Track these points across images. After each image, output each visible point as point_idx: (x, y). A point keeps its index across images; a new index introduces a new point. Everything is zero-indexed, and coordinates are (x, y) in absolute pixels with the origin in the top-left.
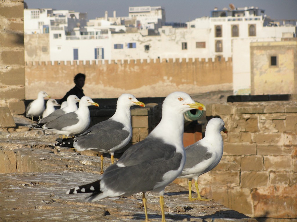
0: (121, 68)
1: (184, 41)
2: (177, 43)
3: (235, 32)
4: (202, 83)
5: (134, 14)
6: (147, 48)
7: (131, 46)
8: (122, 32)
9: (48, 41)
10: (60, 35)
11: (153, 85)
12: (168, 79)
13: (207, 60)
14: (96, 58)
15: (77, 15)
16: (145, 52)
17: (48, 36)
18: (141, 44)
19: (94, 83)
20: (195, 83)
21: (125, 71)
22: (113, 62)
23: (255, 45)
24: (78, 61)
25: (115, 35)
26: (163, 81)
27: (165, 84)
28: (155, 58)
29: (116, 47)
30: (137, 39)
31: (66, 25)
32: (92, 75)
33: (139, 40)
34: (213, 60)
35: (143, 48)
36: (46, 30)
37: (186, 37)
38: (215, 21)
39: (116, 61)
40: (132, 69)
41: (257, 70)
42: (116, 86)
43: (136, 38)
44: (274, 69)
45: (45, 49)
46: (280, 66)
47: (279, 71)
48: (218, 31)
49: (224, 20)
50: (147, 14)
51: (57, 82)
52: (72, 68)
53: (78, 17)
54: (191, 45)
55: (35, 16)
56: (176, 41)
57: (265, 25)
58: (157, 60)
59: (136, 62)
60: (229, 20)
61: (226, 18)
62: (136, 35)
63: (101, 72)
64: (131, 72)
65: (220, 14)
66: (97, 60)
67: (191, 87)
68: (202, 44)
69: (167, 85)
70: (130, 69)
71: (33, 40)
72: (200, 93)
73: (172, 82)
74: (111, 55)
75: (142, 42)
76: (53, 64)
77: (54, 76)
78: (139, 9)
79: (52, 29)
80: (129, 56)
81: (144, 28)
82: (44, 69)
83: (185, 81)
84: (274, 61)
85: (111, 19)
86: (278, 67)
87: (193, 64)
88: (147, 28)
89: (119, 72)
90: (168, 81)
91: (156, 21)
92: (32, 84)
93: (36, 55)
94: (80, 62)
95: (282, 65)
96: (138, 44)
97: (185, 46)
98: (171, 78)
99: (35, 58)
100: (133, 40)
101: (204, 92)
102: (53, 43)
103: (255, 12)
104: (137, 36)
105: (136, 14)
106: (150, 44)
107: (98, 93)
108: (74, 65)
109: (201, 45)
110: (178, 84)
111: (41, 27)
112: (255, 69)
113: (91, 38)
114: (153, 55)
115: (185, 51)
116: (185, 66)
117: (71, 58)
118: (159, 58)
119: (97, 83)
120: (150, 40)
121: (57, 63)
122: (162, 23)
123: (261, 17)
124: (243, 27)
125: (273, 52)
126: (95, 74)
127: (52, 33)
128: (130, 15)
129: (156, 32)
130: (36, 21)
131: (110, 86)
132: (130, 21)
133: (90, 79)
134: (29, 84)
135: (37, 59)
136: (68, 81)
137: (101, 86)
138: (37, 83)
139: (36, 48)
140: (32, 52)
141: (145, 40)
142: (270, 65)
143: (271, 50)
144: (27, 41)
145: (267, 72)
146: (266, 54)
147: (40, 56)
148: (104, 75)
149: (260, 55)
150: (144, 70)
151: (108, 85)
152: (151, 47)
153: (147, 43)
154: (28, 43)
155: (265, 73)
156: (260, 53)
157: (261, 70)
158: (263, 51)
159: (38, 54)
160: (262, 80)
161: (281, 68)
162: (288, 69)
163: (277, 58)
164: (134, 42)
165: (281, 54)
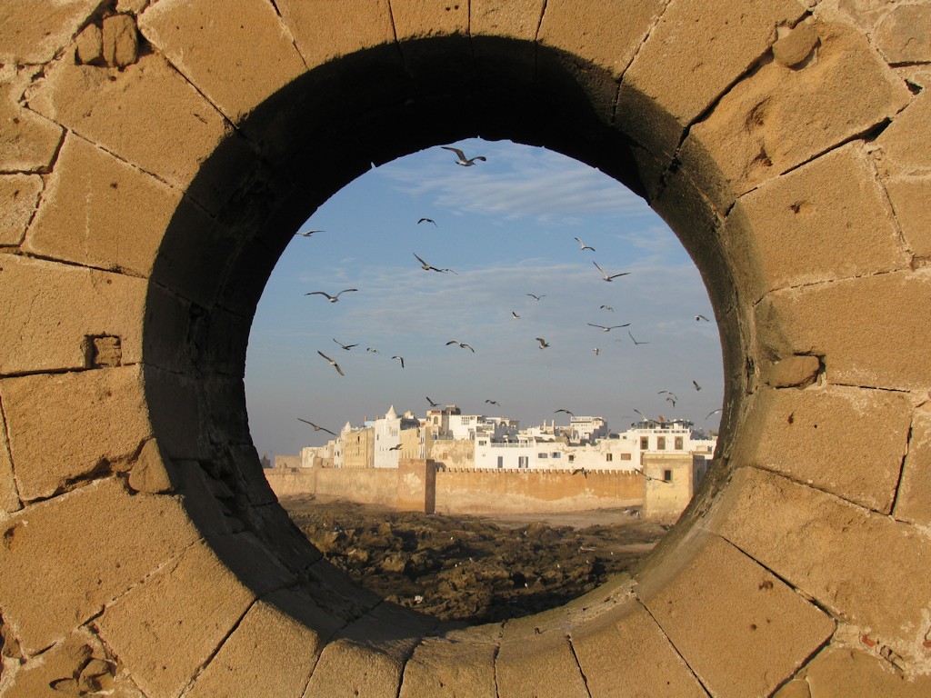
0: (542, 478)
1: (610, 452)
2: (602, 454)
3: (661, 444)
4: (625, 496)
5: (575, 424)
6: (571, 458)
7: (555, 455)
8: (551, 440)
9: (474, 448)
10: (486, 442)
11: (575, 497)
12: (590, 491)
14: (520, 466)
15: (507, 422)
16: (569, 462)
17: (473, 443)
18: (565, 454)
19: (515, 492)
20: (617, 496)
22: (536, 472)
23: (648, 457)
24: (501, 469)
25: (540, 443)
26: (585, 493)
27: (587, 496)
29: (541, 456)
31: (493, 432)
32: (514, 484)
33: (563, 450)
34: (637, 473)
35: (568, 459)
36: (473, 436)
37: (611, 448)
38: (641, 432)
39: (539, 471)
40: (554, 479)
41: (650, 484)
42: (537, 497)
43: (560, 448)
44: (668, 485)
45: (470, 456)
46: (674, 481)
47: (673, 487)
48: (644, 443)
49: (650, 432)
50: (587, 424)
51: (479, 490)
52: (495, 476)
53: (508, 425)
54: (616, 457)
55: (465, 422)
56: (601, 452)
57: (691, 438)
59: (558, 472)
60: (655, 432)
61: (653, 430)
62: (560, 445)
63: (522, 482)
64: (553, 481)
65: (647, 425)
66: (520, 469)
69: (589, 497)
70: (552, 479)
71: (459, 446)
73: (593, 494)
74: (535, 464)
75: (567, 452)
76: (476, 471)
77: (477, 484)
78: (581, 419)
79: (478, 436)
80: (553, 465)
82: (467, 476)
83: (608, 493)
84: (668, 476)
85: (545, 427)
86: (672, 483)
87: (616, 476)
89: (540, 481)
90: (590, 493)
91: (592, 431)
93: (460, 462)
94: (503, 469)
95: (676, 480)
96: (562, 453)
97: (610, 457)
99: (459, 464)
100: (558, 449)
102: (478, 450)
103: (684, 424)
104: (562, 445)
105: (577, 424)
106: (574, 454)
107: (519, 503)
108: (496, 473)
109: (627, 457)
110: (600, 497)
111: (469, 434)
113: (518, 446)
114: (577, 465)
115: (609, 462)
116: (608, 478)
117: (495, 466)
119: (518, 493)
120: (575, 450)
121: (480, 470)
122: (599, 434)
123: (688, 430)
124: (670, 438)
125: (667, 466)
126: (517, 483)
127: (477, 439)
130: (466, 427)
131: (531, 497)
133: (511, 488)
134: (451, 491)
135: (461, 466)
136: (489, 490)
137: (522, 496)
138: (458, 490)
139: (461, 456)
140: (457, 459)
141: (569, 450)
142: (664, 480)
143: (665, 463)
144: (453, 447)
145: (660, 487)
146: (660, 468)
147: (465, 462)
148: (526, 485)
149: (654, 468)
150: (565, 480)
151: (529, 496)
152: (575, 457)
153: (571, 452)
154: (454, 449)
155: (658, 488)
156: (654, 466)
157: (654, 485)
158: (657, 464)
159: (463, 460)
160: (655, 495)
161: (675, 483)
162: (682, 485)
163: (671, 473)
164: (559, 451)
165: (676, 468)
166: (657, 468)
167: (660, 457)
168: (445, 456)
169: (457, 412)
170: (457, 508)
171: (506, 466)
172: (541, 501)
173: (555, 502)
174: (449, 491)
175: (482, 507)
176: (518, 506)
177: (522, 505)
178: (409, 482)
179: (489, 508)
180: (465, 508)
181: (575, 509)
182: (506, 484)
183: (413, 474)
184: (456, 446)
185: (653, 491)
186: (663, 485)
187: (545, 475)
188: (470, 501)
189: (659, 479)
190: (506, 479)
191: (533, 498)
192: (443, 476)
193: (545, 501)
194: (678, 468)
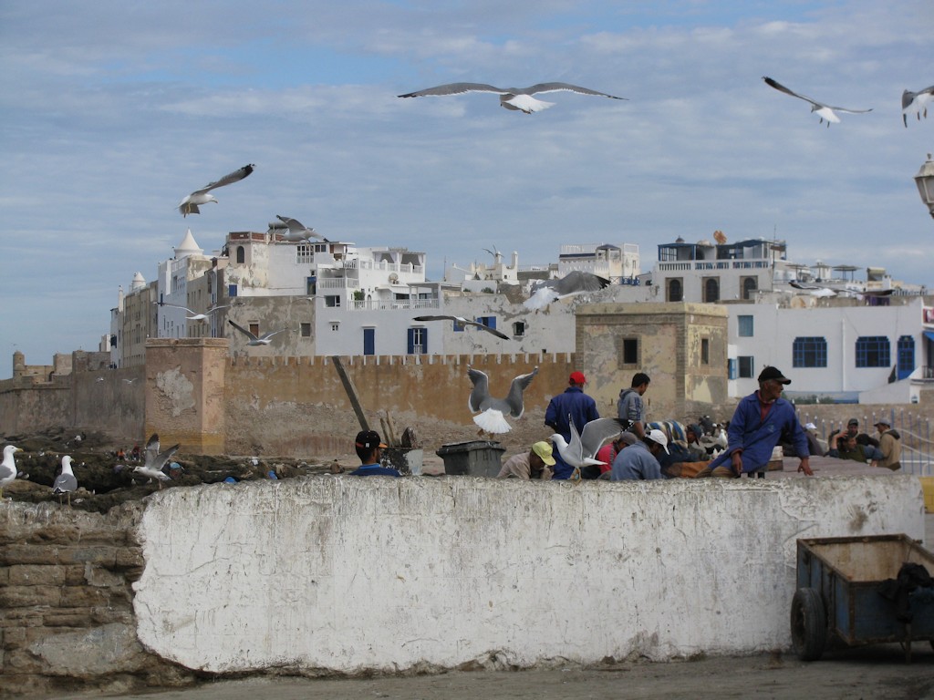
0: (454, 375)
3: (711, 291)
5: (568, 260)
6: (520, 328)
9: (313, 312)
10: (338, 299)
14: (410, 350)
16: (515, 338)
17: (313, 302)
18: (505, 320)
19: (396, 407)
21: (461, 382)
22: (436, 361)
23: (587, 311)
24: (365, 357)
25: (453, 299)
30: (498, 309)
32: (392, 389)
33: (501, 312)
35: (513, 330)
38: (670, 267)
39: (445, 359)
41: (591, 373)
43: (495, 307)
45: (307, 329)
46: (643, 365)
48: (676, 292)
49: (688, 266)
51: (320, 404)
52: (352, 372)
53: (399, 261)
55: (304, 257)
60: (697, 266)
61: (692, 262)
62: (495, 301)
63: (411, 383)
66: (404, 356)
71: (281, 308)
75: (509, 316)
76: (312, 362)
77: (315, 391)
79: (324, 284)
80: (481, 346)
82: (293, 374)
84: (630, 350)
89: (449, 384)
92: (267, 407)
93: (288, 343)
95: (648, 361)
96: (499, 320)
99: (285, 349)
100: (491, 311)
102: (323, 316)
104: (499, 302)
105: (573, 260)
106: (525, 321)
108: (356, 367)
114: (531, 344)
117: (358, 348)
118: (545, 351)
119: (404, 408)
120: (526, 312)
123: (770, 260)
124: (730, 279)
125: (628, 331)
127: (321, 293)
131: (429, 416)
133: (388, 398)
134: (262, 406)
135: (288, 353)
137: (411, 415)
138: (278, 406)
141: (514, 311)
142: (622, 362)
143: (623, 324)
144: (270, 311)
145: (613, 378)
146: (613, 334)
147: (296, 345)
148: (418, 390)
149: (600, 336)
150: (502, 378)
151: (426, 414)
152: (528, 326)
153: (519, 317)
154: (270, 317)
155: (609, 380)
156: (600, 332)
157: (600, 375)
158: (606, 327)
159: (292, 340)
160: (602, 398)
161: (646, 368)
162: (662, 372)
163: (638, 345)
164: (493, 315)
165: (649, 334)
166: (605, 336)
167: (612, 311)
171: (380, 349)
172: (450, 424)
174: (257, 407)
175: (327, 441)
178: (168, 390)
179: (342, 442)
180: (290, 444)
182: (376, 390)
183: (177, 371)
184: (275, 309)
185: (598, 388)
186: (618, 373)
187: (458, 368)
188: (301, 427)
189: (610, 359)
190: (377, 378)
191: (434, 420)
192: (243, 375)
193: (459, 424)
194: (653, 334)
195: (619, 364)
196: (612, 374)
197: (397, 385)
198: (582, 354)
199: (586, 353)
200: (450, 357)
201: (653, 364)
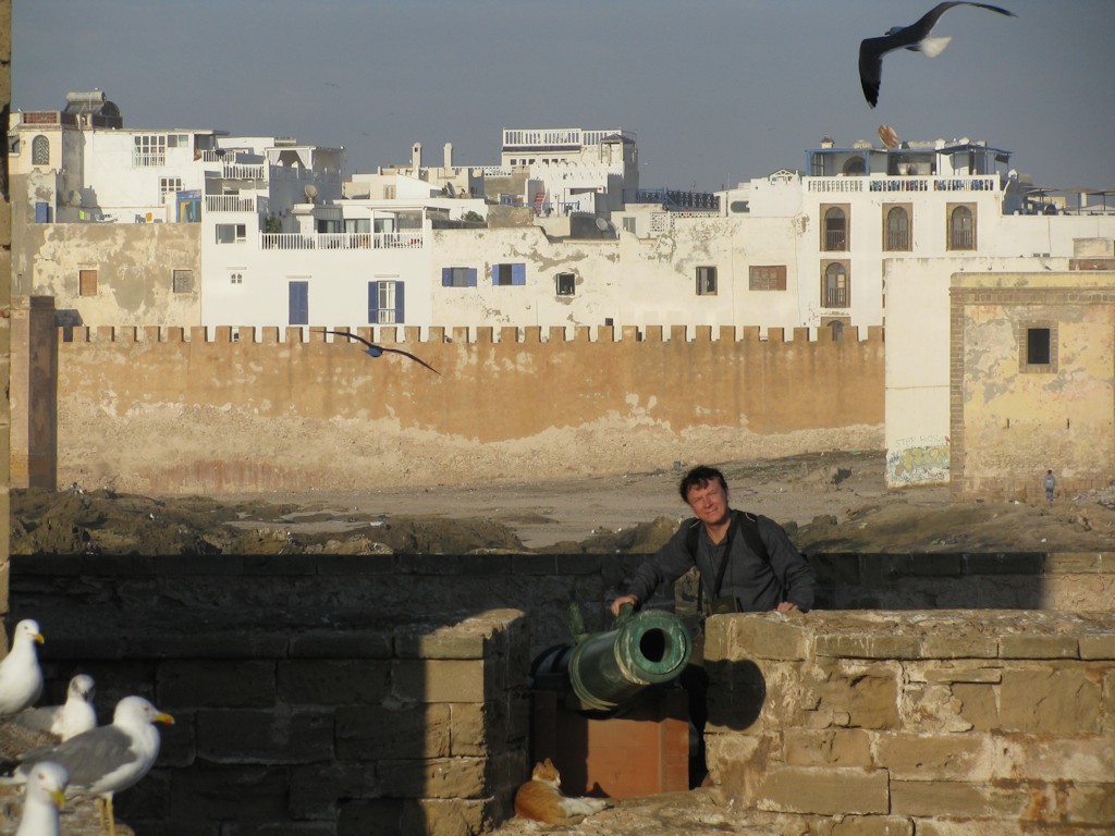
0: (465, 359)
1: (707, 263)
2: (679, 269)
3: (897, 230)
4: (769, 423)
5: (518, 157)
6: (566, 284)
7: (506, 275)
8: (472, 222)
9: (197, 251)
10: (242, 230)
11: (588, 427)
12: (643, 403)
13: (789, 337)
14: (373, 318)
15: (306, 155)
16: (558, 300)
17: (195, 234)
18: (541, 269)
19: (363, 412)
20: (744, 420)
21: (480, 371)
22: (436, 337)
23: (969, 283)
24: (306, 328)
25: (447, 232)
26: (625, 410)
27: (632, 422)
28: (595, 321)
29: (454, 277)
30: (529, 252)
31: (266, 193)
32: (359, 381)
33: (535, 256)
34: (813, 337)
35: (552, 287)
36: (191, 210)
37: (712, 246)
38: (825, 187)
39: (449, 333)
40: (509, 365)
41: (976, 378)
42: (447, 428)
43: (524, 248)
44: (1039, 378)
45: (183, 283)
46: (1060, 368)
47: (1058, 386)
48: (835, 228)
49: (858, 187)
50: (571, 156)
51: (228, 406)
52: (285, 354)
53: (309, 166)
54: (732, 279)
55: (148, 153)
56: (675, 260)
57: (1009, 208)
58: (601, 331)
59: (522, 339)
60: (875, 187)
62: (524, 238)
63: (390, 373)
64: (504, 373)
65: (840, 163)
66: (377, 327)
67: (726, 436)
68: (774, 276)
69: (639, 427)
70: (499, 363)
71: (139, 245)
72: (760, 459)
73: (655, 414)
74: (431, 307)
75: (548, 263)
76: (212, 337)
77: (218, 384)
78: (542, 136)
79: (212, 208)
80: (498, 313)
81: (557, 209)
82: (178, 356)
83: (707, 411)
84: (1038, 347)
85: (432, 172)
86: (1055, 371)
87: (738, 347)
88: (567, 208)
89: (458, 375)
90: (642, 410)
91: (601, 183)
92: (130, 413)
93: (150, 303)
94: (313, 330)
95: (1069, 361)
96: (531, 268)
97: (707, 280)
98: (653, 401)
99: (145, 313)
100: (516, 254)
101: (776, 456)
102: (214, 258)
103: (973, 158)
104: (530, 240)
105: (528, 156)
106: (576, 271)
107: (379, 452)
108: (291, 345)
109: (770, 277)
110: (678, 425)
111: (172, 198)
112: (967, 376)
113: (354, 244)
114: (587, 310)
115: (708, 298)
116: (708, 356)
117: (280, 317)
118: (609, 322)
119: (376, 413)
120: (579, 257)
121: (226, 333)
122: (622, 192)
123: (996, 179)
124: (929, 213)
126: (369, 378)
127: (211, 219)
128: (506, 158)
129: (602, 224)
130: (153, 174)
131: (422, 427)
132: (503, 182)
133: (349, 397)
134: (121, 410)
135: (151, 320)
136: (267, 404)
137: (391, 426)
138: (149, 409)
139: (151, 277)
140: (133, 292)
141: (557, 254)
142: (1025, 361)
143: (1029, 304)
144: (117, 248)
145: (1011, 387)
146: (1011, 320)
147: (165, 306)
148: (403, 383)
149: (989, 322)
150: (551, 367)
151: (417, 424)
152: (581, 280)
153: (567, 264)
154: (120, 258)
155: (1004, 390)
156: (990, 316)
157: (989, 381)
158: (999, 308)
159: (158, 298)
160: (993, 416)
161: (1064, 372)
162: (1091, 378)
163: (1052, 337)
164: (519, 260)
165: (1068, 321)
166: (1000, 323)
167: (1010, 283)
168: (86, 282)
169: (108, 118)
170: (146, 472)
171: (321, 313)
172: (460, 441)
173: (516, 446)
174: (112, 411)
175: (241, 468)
176: (375, 462)
177: (392, 460)
179: (267, 470)
180: (172, 472)
181: (586, 470)
182: (328, 385)
184: (127, 246)
185: (987, 402)
186: (1021, 379)
187: (474, 348)
188: (192, 446)
189: (1005, 359)
190: (330, 365)
191: (431, 434)
192: (87, 356)
193: (476, 441)
194: (1076, 321)
195: (1021, 365)
196: (1009, 380)
197: (366, 374)
198: (962, 349)
199: (967, 348)
200: (458, 330)
201: (1074, 366)
